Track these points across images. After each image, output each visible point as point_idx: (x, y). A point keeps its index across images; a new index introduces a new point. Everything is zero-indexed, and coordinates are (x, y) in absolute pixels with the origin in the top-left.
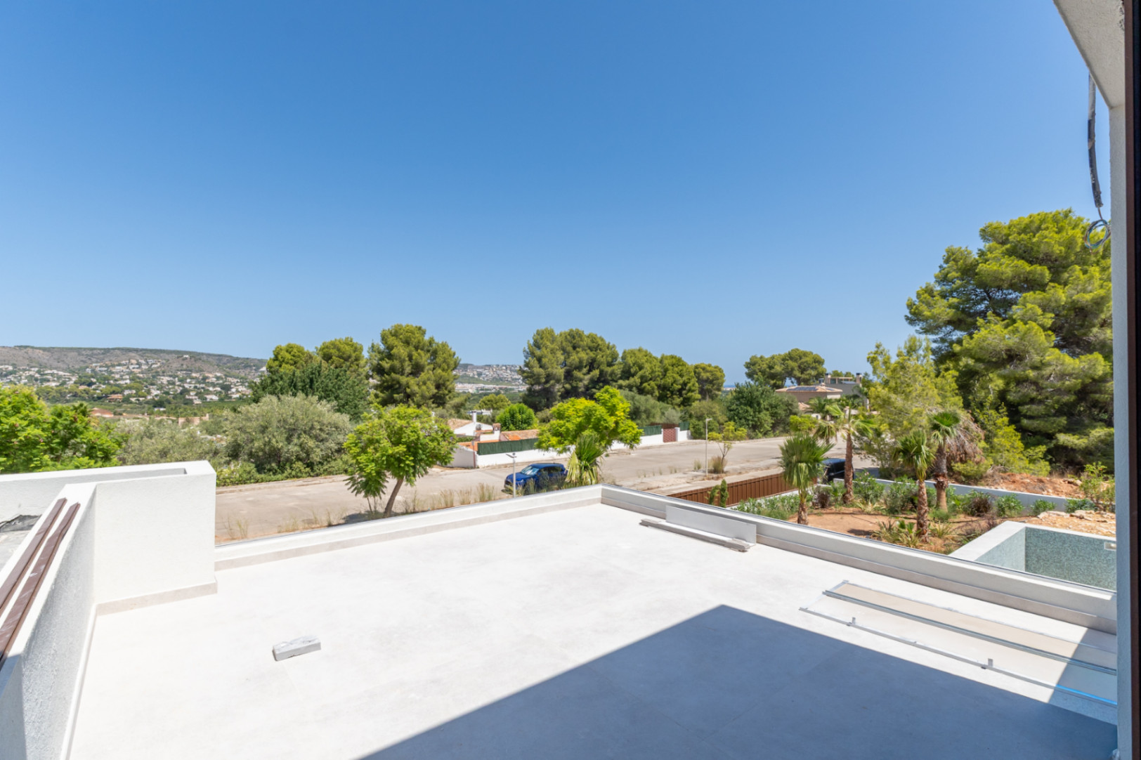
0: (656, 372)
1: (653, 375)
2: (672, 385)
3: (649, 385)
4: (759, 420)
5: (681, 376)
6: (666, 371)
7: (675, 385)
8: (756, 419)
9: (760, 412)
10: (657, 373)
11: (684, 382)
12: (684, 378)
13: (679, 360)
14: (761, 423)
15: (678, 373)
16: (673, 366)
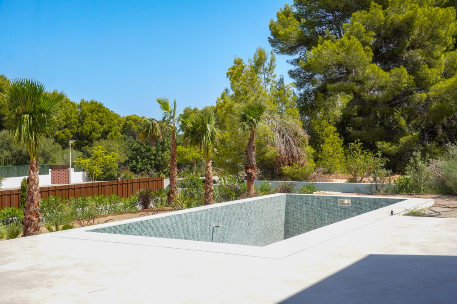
0: (71, 118)
1: (68, 122)
2: (91, 133)
3: (63, 133)
4: (162, 159)
5: (101, 123)
6: (84, 117)
7: (94, 133)
8: (159, 158)
9: (163, 151)
10: (73, 120)
11: (104, 130)
12: (104, 127)
13: (101, 106)
14: (165, 162)
15: (98, 120)
16: (92, 112)
